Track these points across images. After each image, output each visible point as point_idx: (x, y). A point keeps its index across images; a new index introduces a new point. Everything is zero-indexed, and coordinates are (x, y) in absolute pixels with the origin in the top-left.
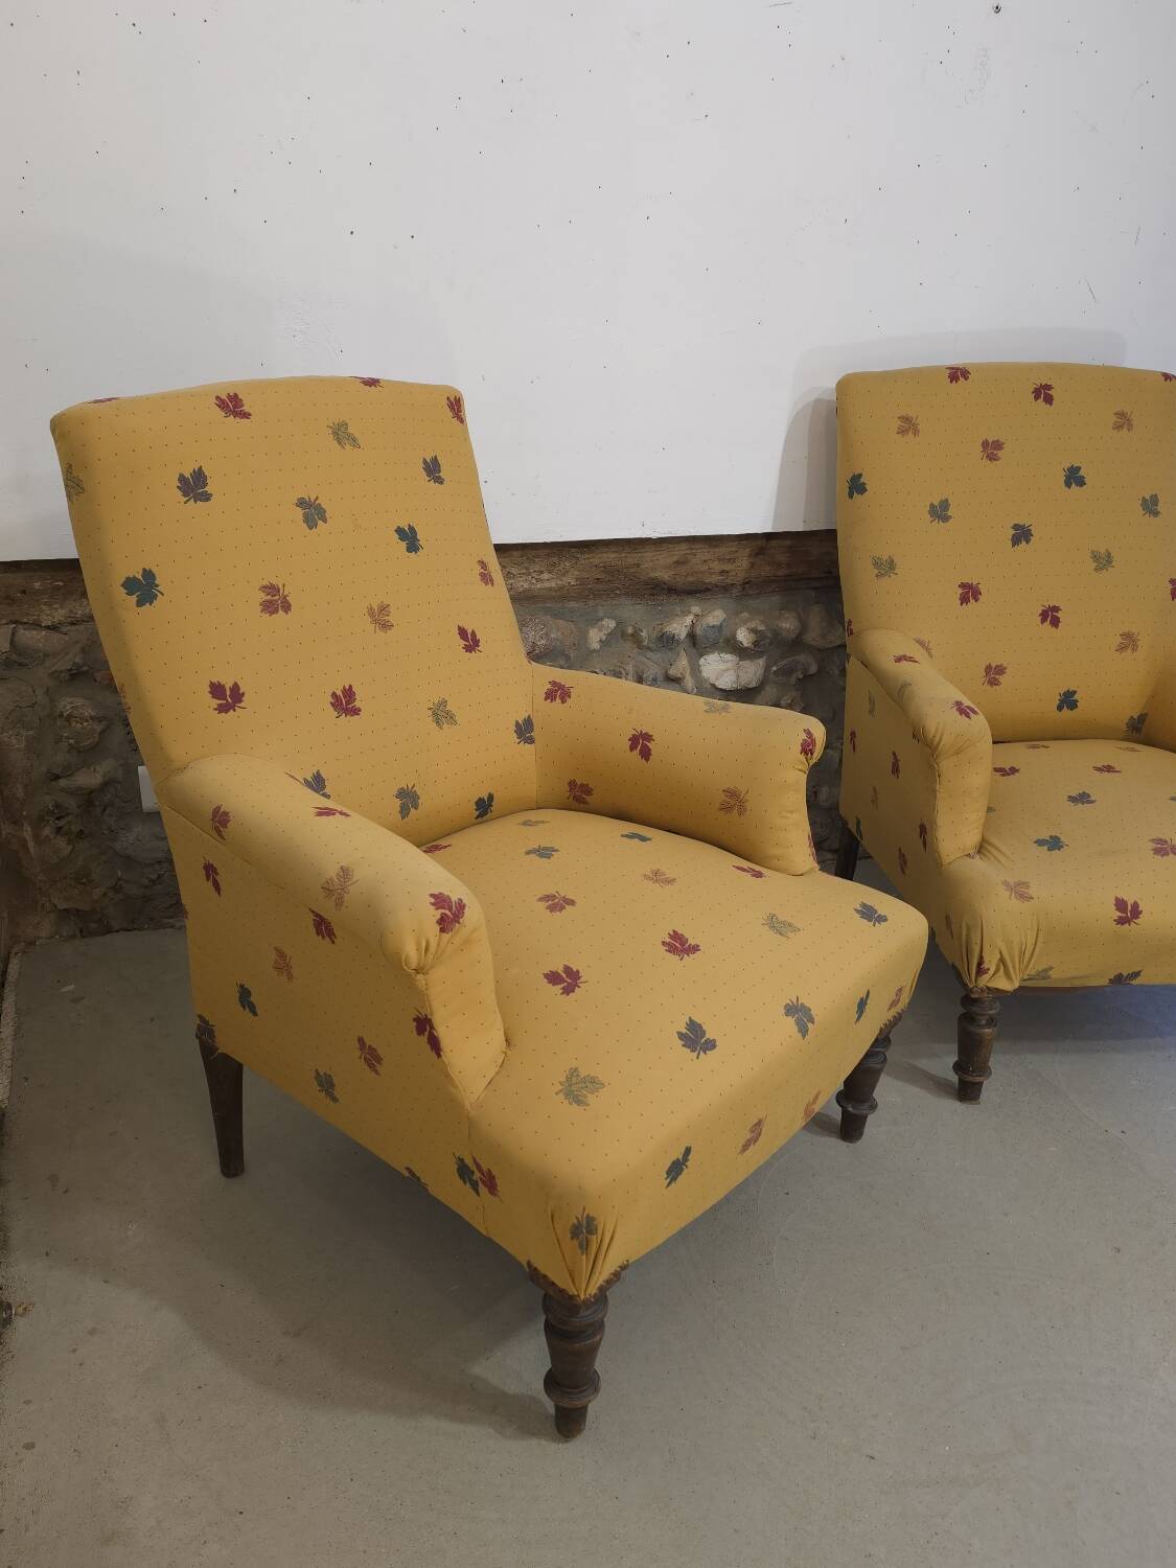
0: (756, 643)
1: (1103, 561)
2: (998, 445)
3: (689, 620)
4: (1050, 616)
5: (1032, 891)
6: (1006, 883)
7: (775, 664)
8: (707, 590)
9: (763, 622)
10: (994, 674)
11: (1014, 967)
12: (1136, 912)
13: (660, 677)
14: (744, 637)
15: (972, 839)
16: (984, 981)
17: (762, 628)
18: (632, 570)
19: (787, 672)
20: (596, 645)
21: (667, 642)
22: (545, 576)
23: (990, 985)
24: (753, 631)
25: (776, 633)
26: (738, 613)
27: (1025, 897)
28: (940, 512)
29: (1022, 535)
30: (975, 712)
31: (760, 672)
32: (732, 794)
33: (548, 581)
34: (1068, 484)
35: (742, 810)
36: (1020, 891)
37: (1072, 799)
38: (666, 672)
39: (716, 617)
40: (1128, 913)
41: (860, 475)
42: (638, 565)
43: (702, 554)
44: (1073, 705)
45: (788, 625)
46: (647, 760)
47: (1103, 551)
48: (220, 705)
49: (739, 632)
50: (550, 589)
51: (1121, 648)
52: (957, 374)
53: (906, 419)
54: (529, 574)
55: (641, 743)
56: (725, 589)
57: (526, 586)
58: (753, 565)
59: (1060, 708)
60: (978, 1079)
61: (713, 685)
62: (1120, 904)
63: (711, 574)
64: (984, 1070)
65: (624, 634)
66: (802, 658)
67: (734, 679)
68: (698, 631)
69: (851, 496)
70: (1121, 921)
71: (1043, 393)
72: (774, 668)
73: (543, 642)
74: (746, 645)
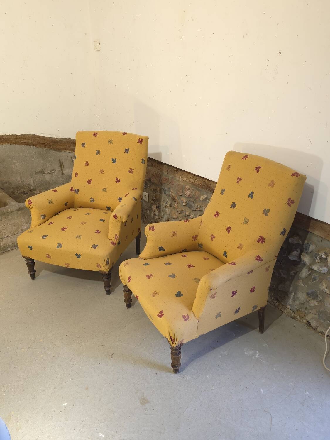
2: (240, 179)
4: (229, 230)
20: (201, 199)
28: (222, 192)
29: (233, 205)
33: (196, 182)
34: (249, 197)
47: (247, 219)
51: (238, 247)
52: (246, 157)
53: (229, 166)
71: (258, 169)
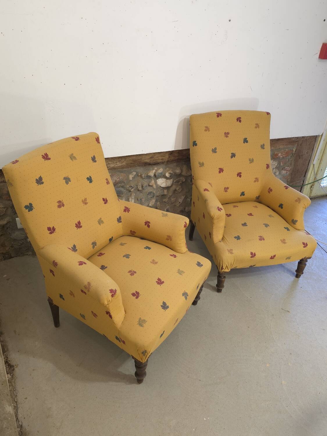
0: (170, 176)
1: (251, 161)
2: (228, 133)
3: (154, 171)
4: (239, 175)
5: (233, 252)
6: (228, 250)
7: (175, 180)
8: (158, 163)
9: (172, 171)
10: (226, 189)
11: (229, 267)
12: (255, 255)
13: (147, 185)
14: (167, 175)
15: (220, 237)
16: (223, 270)
17: (172, 172)
18: (139, 160)
19: (178, 182)
20: (131, 179)
21: (149, 177)
22: (118, 163)
23: (224, 271)
24: (170, 173)
25: (175, 173)
26: (166, 168)
27: (232, 253)
28: (214, 151)
29: (233, 155)
30: (222, 209)
31: (172, 182)
32: (169, 236)
33: (119, 164)
34: (244, 143)
35: (171, 240)
36: (231, 251)
37: (243, 225)
38: (149, 184)
39: (161, 170)
40: (253, 255)
41: (196, 141)
42: (141, 159)
43: (157, 156)
44: (244, 195)
45: (178, 171)
46: (149, 228)
47: (251, 158)
48: (50, 232)
49: (166, 174)
50: (119, 166)
51: (255, 181)
52: (219, 115)
53: (206, 127)
54: (114, 163)
55: (147, 223)
56: (163, 163)
57: (113, 166)
58: (169, 157)
59: (241, 196)
60: (221, 289)
61: (160, 186)
62: (252, 253)
63: (159, 160)
64: (223, 286)
65: (138, 175)
66: (181, 178)
67: (165, 185)
68: (156, 174)
69: (193, 146)
70: (251, 257)
71: (239, 120)
72: (175, 181)
73: (118, 180)
74: (168, 177)
